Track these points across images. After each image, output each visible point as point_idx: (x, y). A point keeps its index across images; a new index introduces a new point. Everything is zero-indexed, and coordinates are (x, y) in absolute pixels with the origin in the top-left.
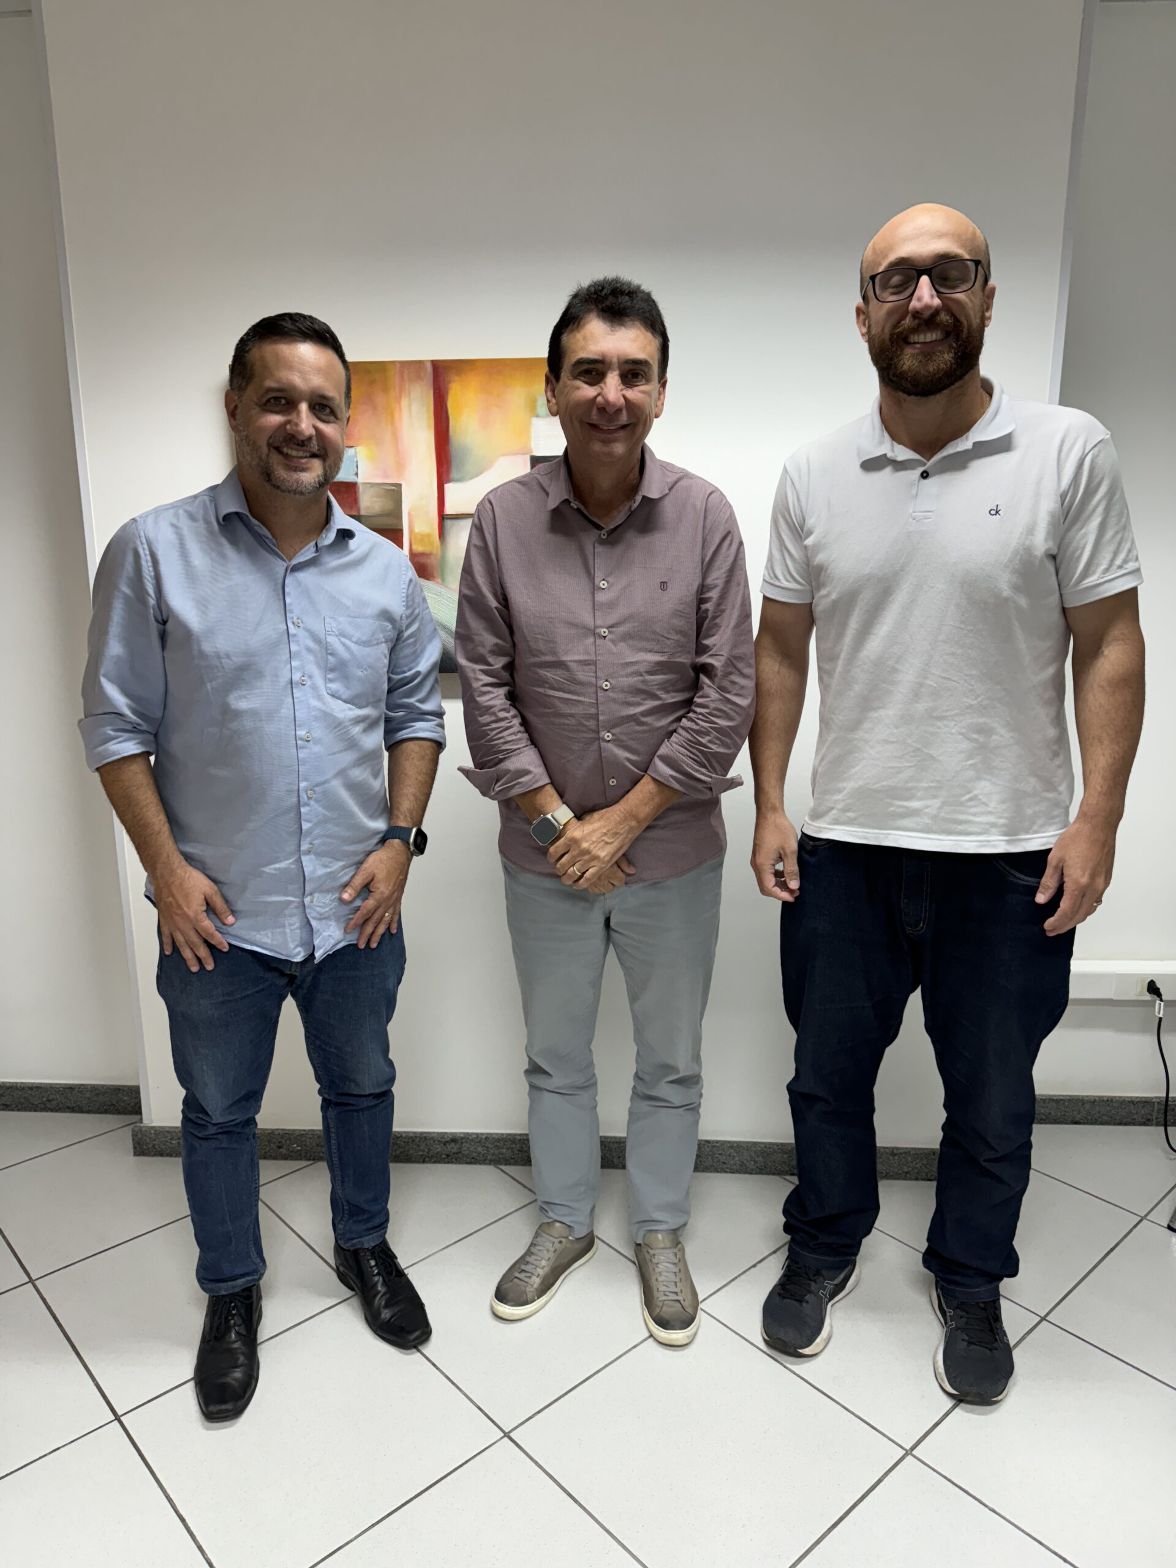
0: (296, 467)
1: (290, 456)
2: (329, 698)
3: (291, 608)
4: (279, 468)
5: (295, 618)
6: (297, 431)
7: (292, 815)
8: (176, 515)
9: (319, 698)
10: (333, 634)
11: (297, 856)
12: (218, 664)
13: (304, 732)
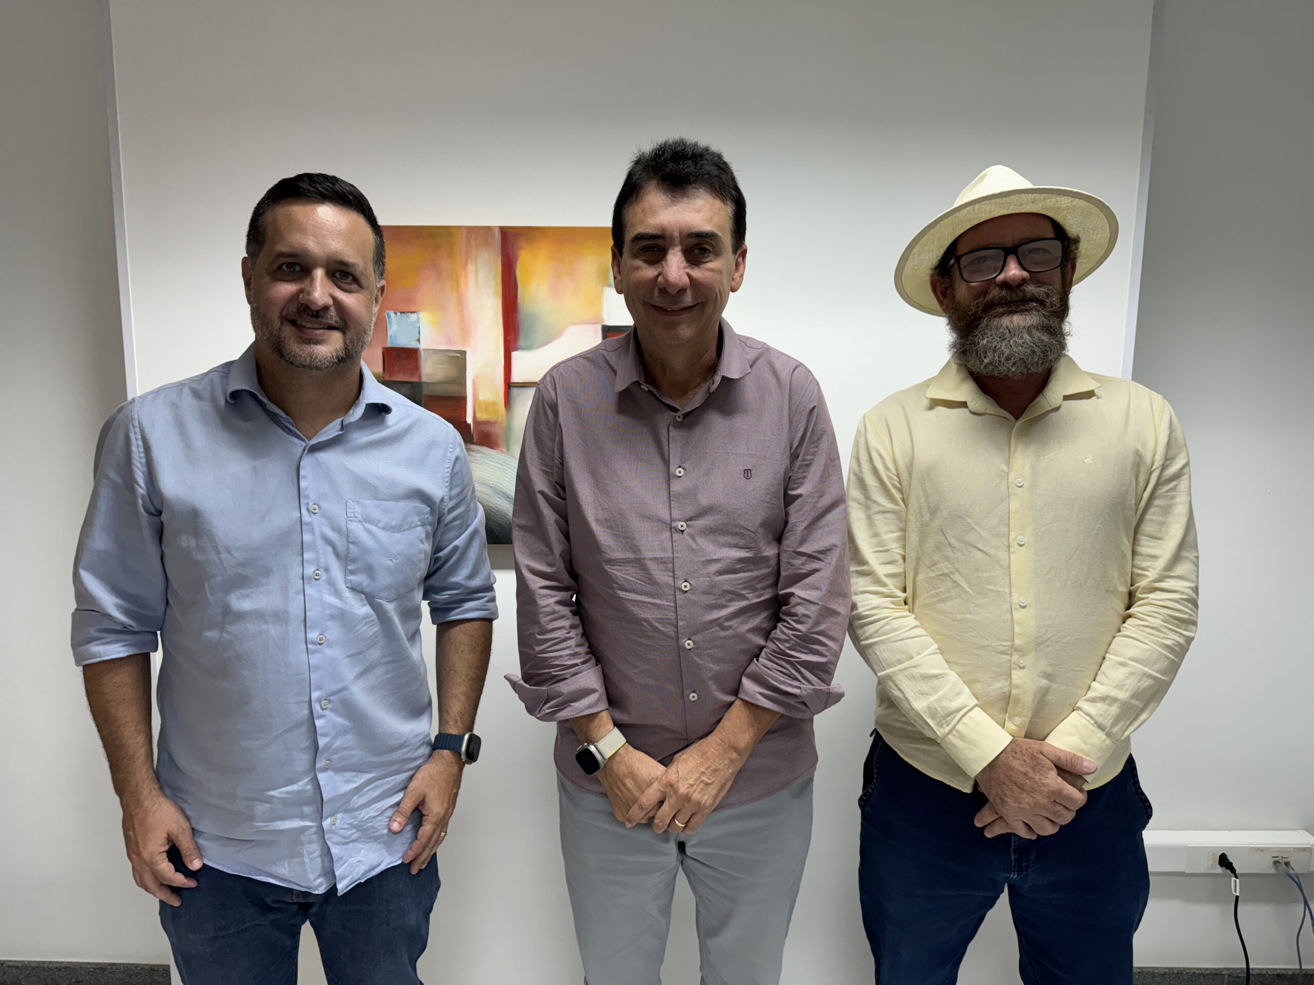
0: (310, 339)
1: (305, 327)
2: (347, 594)
3: (306, 492)
4: (291, 342)
5: (311, 504)
6: (309, 300)
7: (304, 729)
8: (180, 394)
9: (337, 593)
10: (355, 519)
11: (312, 775)
12: (217, 560)
13: (317, 634)
